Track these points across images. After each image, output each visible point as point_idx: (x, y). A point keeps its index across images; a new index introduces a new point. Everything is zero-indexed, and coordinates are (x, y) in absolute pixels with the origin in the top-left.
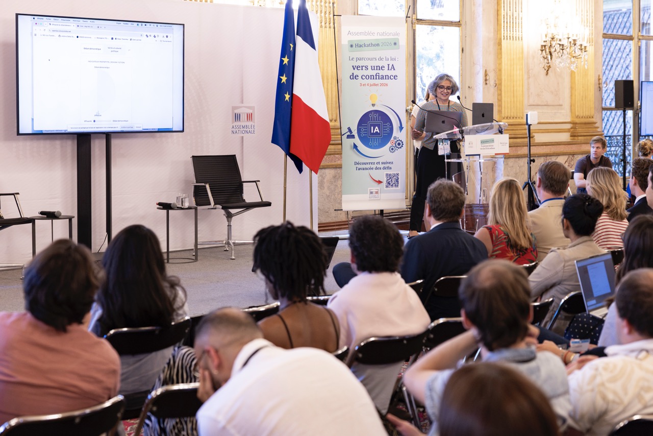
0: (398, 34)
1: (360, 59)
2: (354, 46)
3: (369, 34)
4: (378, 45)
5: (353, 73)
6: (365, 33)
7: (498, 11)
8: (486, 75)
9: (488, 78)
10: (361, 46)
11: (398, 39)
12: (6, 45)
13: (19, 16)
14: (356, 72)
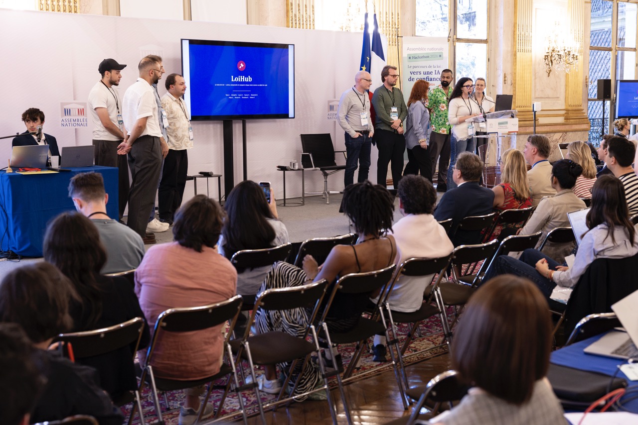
0: (442, 49)
1: (416, 67)
2: (412, 58)
3: (422, 49)
4: (428, 57)
5: (411, 77)
6: (419, 49)
7: (514, 31)
8: (505, 77)
9: (506, 79)
10: (416, 58)
11: (442, 52)
12: (175, 60)
13: (183, 41)
14: (413, 76)
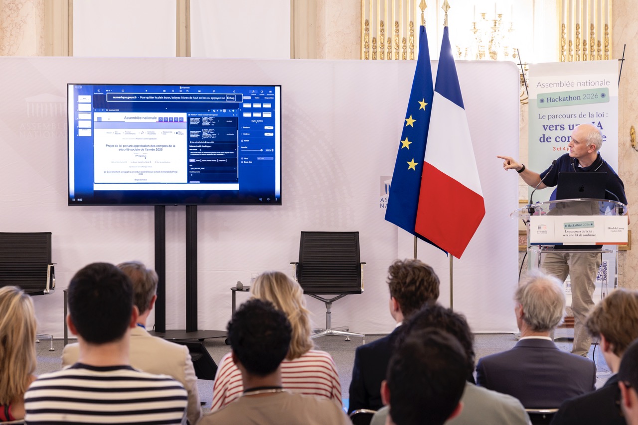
0: (606, 83)
1: (554, 117)
2: (546, 100)
3: (566, 84)
4: (578, 98)
5: (544, 135)
6: (560, 84)
10: (554, 100)
11: (607, 89)
13: (69, 86)
14: (548, 133)
